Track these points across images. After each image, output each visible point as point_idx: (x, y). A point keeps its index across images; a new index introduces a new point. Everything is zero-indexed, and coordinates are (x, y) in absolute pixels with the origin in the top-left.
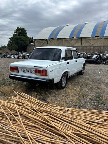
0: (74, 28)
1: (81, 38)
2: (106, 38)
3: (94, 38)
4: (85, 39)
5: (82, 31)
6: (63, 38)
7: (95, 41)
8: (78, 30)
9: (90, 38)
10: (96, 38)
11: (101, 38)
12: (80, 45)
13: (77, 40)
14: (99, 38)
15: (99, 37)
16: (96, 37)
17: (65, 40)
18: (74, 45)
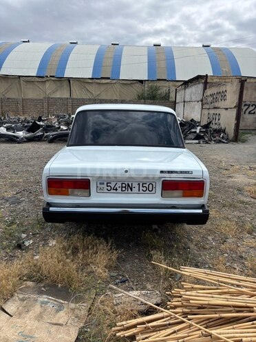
0: (46, 52)
1: (69, 80)
2: (124, 82)
3: (98, 81)
4: (77, 83)
5: (68, 62)
6: (20, 76)
7: (103, 88)
8: (57, 59)
9: (90, 81)
10: (104, 81)
11: (114, 82)
12: (66, 95)
13: (58, 83)
14: (108, 81)
15: (109, 78)
16: (102, 78)
17: (27, 82)
18: (53, 96)
